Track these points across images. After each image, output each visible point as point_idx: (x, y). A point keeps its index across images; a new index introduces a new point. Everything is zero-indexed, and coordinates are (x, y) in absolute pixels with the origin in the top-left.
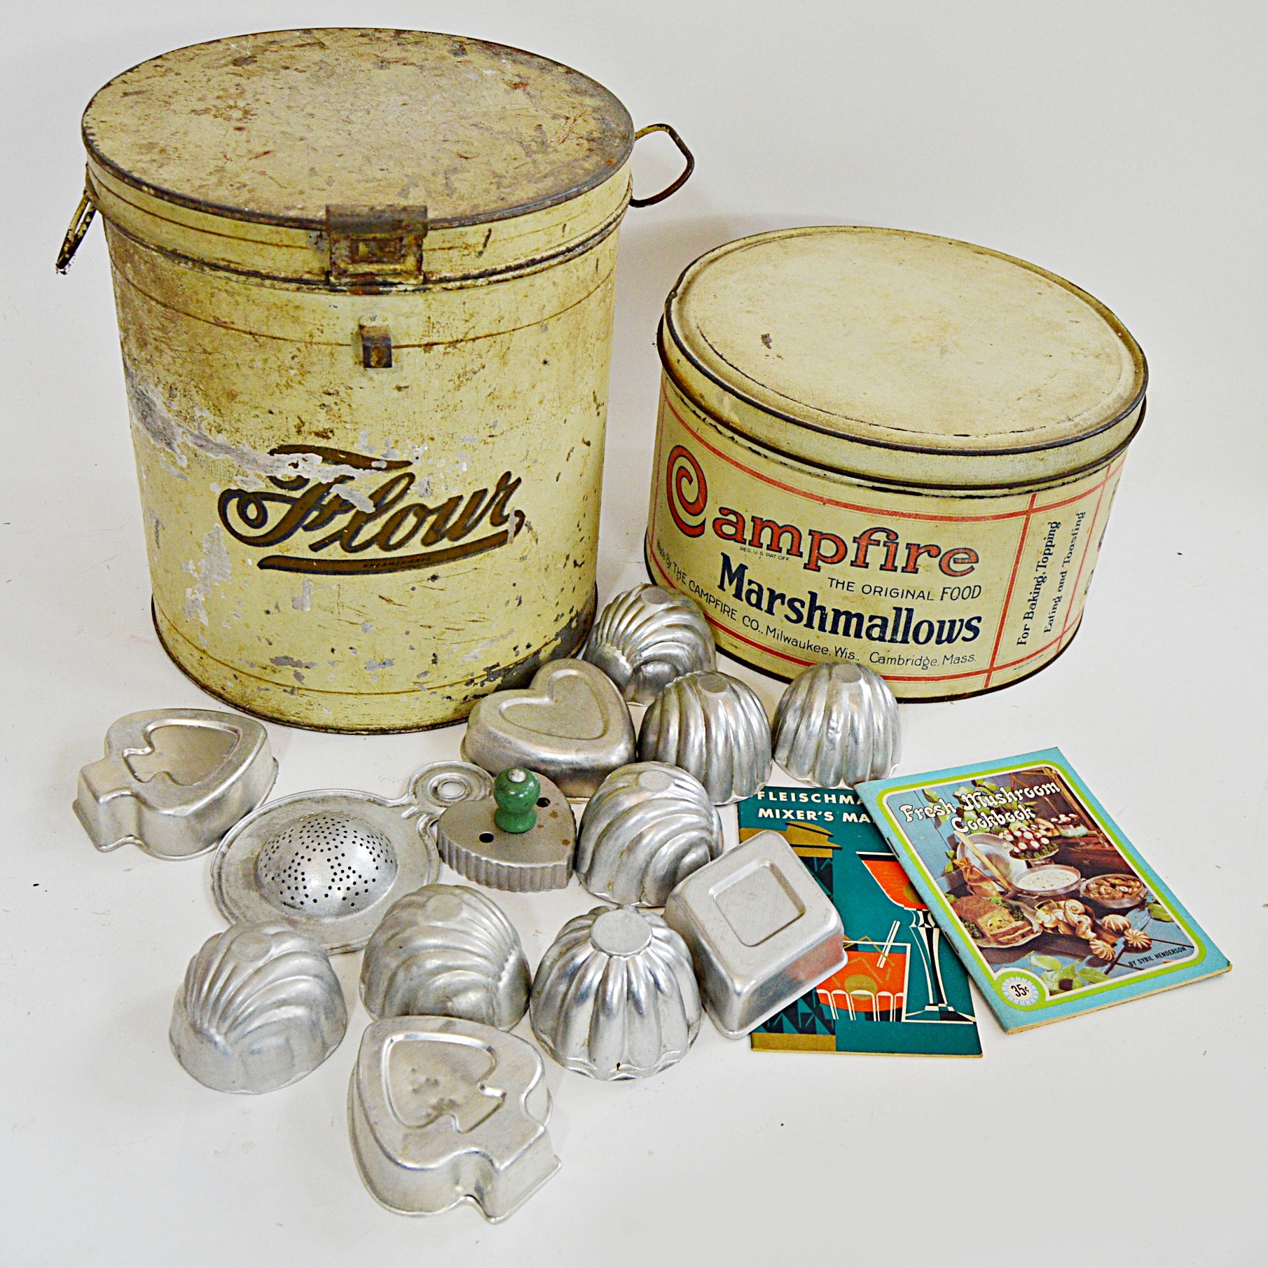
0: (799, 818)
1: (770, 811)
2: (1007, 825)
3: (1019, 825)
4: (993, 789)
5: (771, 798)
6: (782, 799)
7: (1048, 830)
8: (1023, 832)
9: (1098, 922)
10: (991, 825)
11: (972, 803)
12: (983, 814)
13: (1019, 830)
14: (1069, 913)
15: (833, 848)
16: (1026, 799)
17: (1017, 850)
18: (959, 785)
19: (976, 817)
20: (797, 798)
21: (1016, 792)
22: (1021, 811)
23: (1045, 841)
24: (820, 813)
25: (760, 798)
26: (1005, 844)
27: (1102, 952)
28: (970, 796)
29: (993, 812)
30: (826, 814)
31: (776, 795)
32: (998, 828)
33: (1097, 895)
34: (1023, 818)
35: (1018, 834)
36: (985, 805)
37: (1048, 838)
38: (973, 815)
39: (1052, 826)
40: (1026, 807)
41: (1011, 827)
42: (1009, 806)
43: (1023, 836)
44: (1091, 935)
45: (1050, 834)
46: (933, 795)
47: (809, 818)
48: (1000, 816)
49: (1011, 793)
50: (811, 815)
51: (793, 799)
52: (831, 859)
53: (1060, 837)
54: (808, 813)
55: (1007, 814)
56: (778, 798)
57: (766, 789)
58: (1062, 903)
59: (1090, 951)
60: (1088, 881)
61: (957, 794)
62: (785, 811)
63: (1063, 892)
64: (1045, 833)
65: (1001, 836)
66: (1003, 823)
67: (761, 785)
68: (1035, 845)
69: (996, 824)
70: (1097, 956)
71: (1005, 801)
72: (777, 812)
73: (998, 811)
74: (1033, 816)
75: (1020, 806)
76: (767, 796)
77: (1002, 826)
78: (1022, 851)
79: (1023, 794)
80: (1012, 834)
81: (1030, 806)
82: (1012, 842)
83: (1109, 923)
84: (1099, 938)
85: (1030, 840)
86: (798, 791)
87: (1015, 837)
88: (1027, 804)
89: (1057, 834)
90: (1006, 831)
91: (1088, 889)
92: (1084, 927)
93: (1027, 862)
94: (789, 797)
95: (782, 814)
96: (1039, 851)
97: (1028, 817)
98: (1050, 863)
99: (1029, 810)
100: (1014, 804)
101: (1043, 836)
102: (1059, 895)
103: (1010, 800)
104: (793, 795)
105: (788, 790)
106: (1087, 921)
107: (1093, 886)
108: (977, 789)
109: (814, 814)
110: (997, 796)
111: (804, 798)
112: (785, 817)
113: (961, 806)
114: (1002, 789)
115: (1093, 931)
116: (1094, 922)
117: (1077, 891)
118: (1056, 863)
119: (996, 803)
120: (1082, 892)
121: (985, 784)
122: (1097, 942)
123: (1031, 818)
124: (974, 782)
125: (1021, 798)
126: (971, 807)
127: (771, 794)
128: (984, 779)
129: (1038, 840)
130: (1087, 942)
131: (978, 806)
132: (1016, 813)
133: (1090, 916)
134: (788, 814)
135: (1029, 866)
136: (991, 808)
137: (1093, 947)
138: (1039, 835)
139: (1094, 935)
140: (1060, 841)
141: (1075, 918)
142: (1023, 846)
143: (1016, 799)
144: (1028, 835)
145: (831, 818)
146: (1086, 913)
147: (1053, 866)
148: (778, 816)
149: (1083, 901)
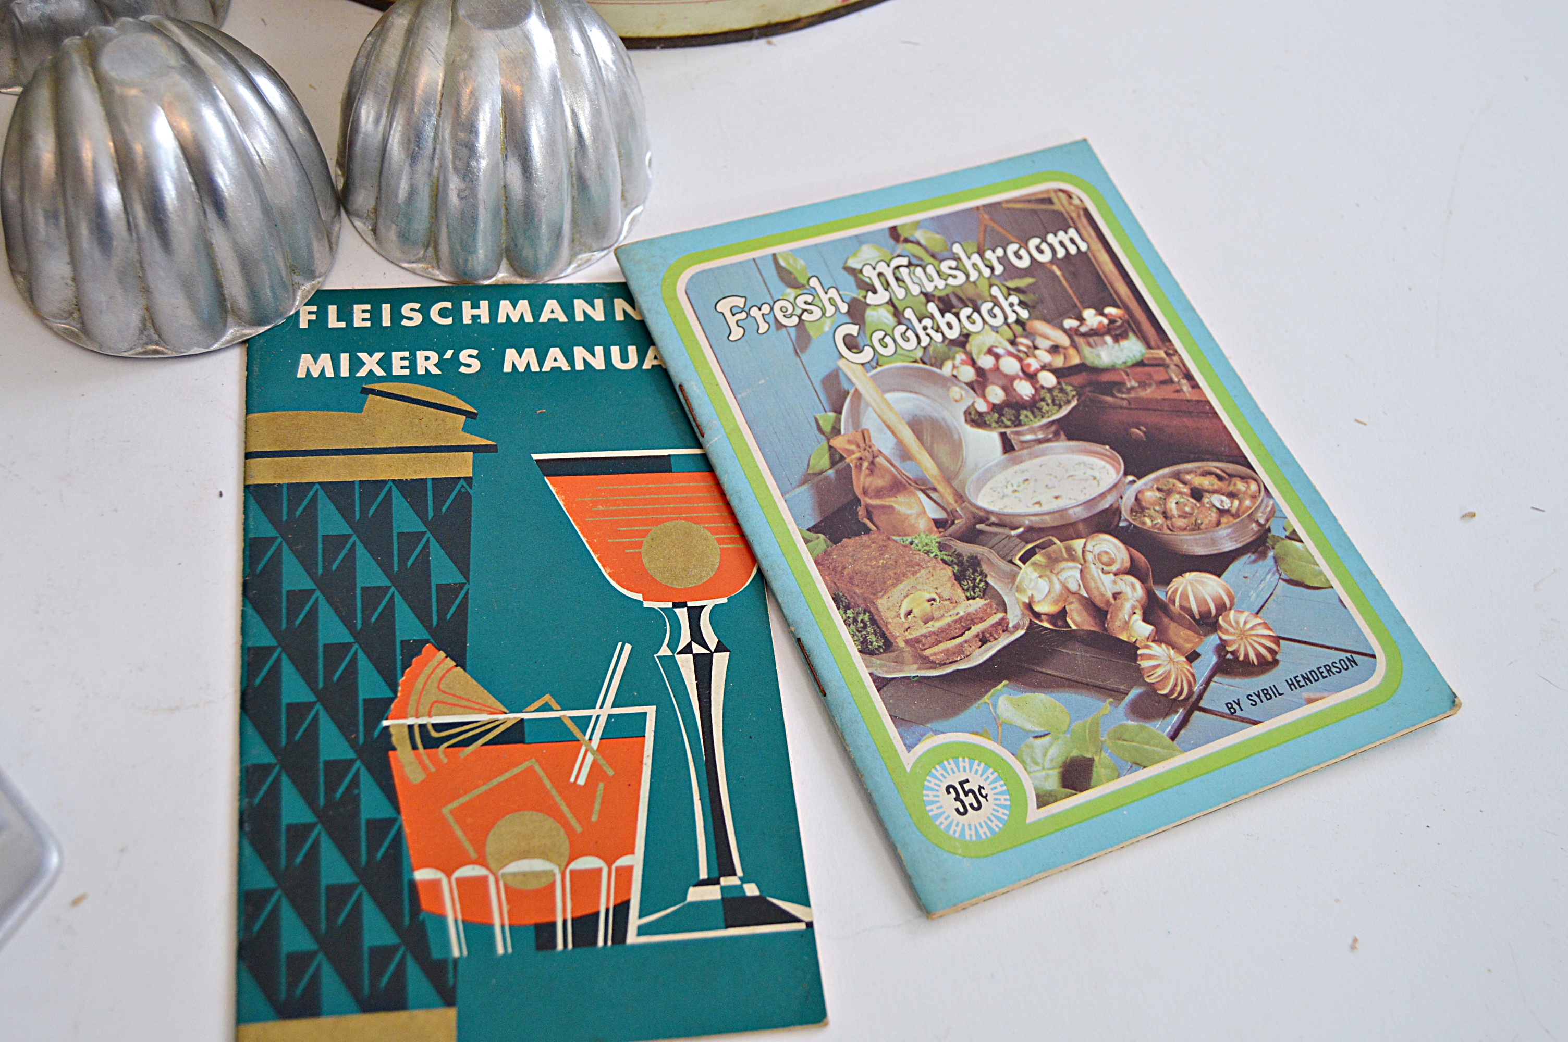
0: (396, 371)
1: (325, 359)
2: (963, 341)
3: (990, 339)
4: (936, 249)
5: (333, 322)
6: (357, 323)
7: (1055, 349)
8: (997, 357)
9: (1160, 593)
10: (925, 341)
11: (887, 286)
12: (909, 314)
13: (990, 351)
14: (1094, 570)
15: (475, 449)
16: (1011, 271)
17: (982, 406)
18: (860, 240)
19: (892, 320)
20: (397, 316)
21: (989, 254)
22: (996, 303)
23: (1048, 379)
24: (449, 354)
25: (303, 325)
26: (956, 392)
27: (1166, 677)
28: (882, 267)
29: (932, 308)
30: (463, 356)
31: (345, 315)
32: (943, 348)
33: (1160, 520)
34: (1000, 320)
35: (987, 362)
36: (915, 290)
37: (1056, 372)
38: (886, 316)
39: (1064, 341)
40: (1010, 291)
41: (972, 345)
42: (970, 292)
43: (997, 369)
44: (1141, 629)
45: (1059, 362)
46: (797, 266)
47: (421, 371)
48: (949, 317)
49: (976, 258)
50: (427, 361)
51: (386, 322)
52: (468, 480)
53: (1082, 367)
54: (420, 355)
55: (965, 312)
56: (350, 321)
57: (321, 298)
58: (1078, 544)
59: (1138, 675)
60: (1140, 483)
61: (853, 263)
62: (363, 356)
63: (1081, 513)
64: (1046, 357)
65: (947, 369)
66: (953, 334)
67: (307, 288)
68: (1024, 389)
69: (938, 337)
70: (1152, 689)
71: (961, 278)
72: (345, 358)
73: (946, 306)
74: (1024, 314)
75: (995, 291)
76: (322, 315)
77: (953, 342)
78: (995, 408)
79: (1003, 260)
80: (973, 363)
81: (1018, 290)
82: (971, 385)
83: (1184, 596)
84: (1160, 637)
85: (1012, 379)
86: (397, 296)
87: (980, 372)
88: (1012, 284)
89: (1076, 360)
90: (960, 357)
91: (1139, 507)
92: (1127, 606)
93: (1003, 436)
94: (376, 316)
95: (356, 364)
96: (1033, 405)
97: (1012, 318)
98: (1056, 434)
99: (1014, 299)
100: (984, 284)
101: (1044, 368)
102: (1073, 524)
103: (974, 276)
104: (386, 308)
105: (375, 297)
106: (1133, 591)
107: (1151, 495)
108: (900, 248)
109: (434, 357)
110: (945, 266)
111: (412, 315)
112: (362, 373)
113: (859, 294)
114: (957, 248)
115: (1145, 620)
116: (1150, 594)
117: (1115, 511)
118: (1070, 438)
119: (941, 284)
120: (1125, 514)
121: (919, 235)
122: (1158, 650)
123: (1019, 322)
124: (894, 232)
125: (999, 269)
126: (882, 296)
127: (332, 310)
128: (917, 225)
129: (1031, 377)
130: (1130, 651)
131: (900, 293)
132: (985, 307)
133: (1143, 581)
134: (371, 363)
135: (1008, 446)
136: (928, 297)
137: (1144, 664)
138: (1034, 365)
139: (1148, 629)
140: (1079, 379)
141: (1106, 584)
142: (996, 394)
143: (987, 272)
144: (1010, 366)
145: (476, 365)
146: (1133, 570)
147: (1062, 444)
148: (345, 372)
149: (1128, 537)
